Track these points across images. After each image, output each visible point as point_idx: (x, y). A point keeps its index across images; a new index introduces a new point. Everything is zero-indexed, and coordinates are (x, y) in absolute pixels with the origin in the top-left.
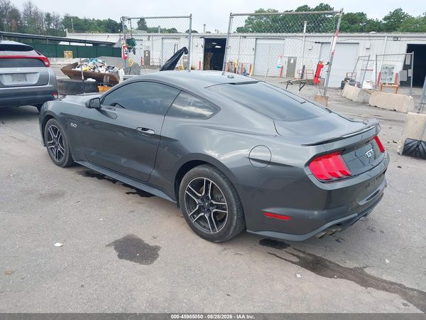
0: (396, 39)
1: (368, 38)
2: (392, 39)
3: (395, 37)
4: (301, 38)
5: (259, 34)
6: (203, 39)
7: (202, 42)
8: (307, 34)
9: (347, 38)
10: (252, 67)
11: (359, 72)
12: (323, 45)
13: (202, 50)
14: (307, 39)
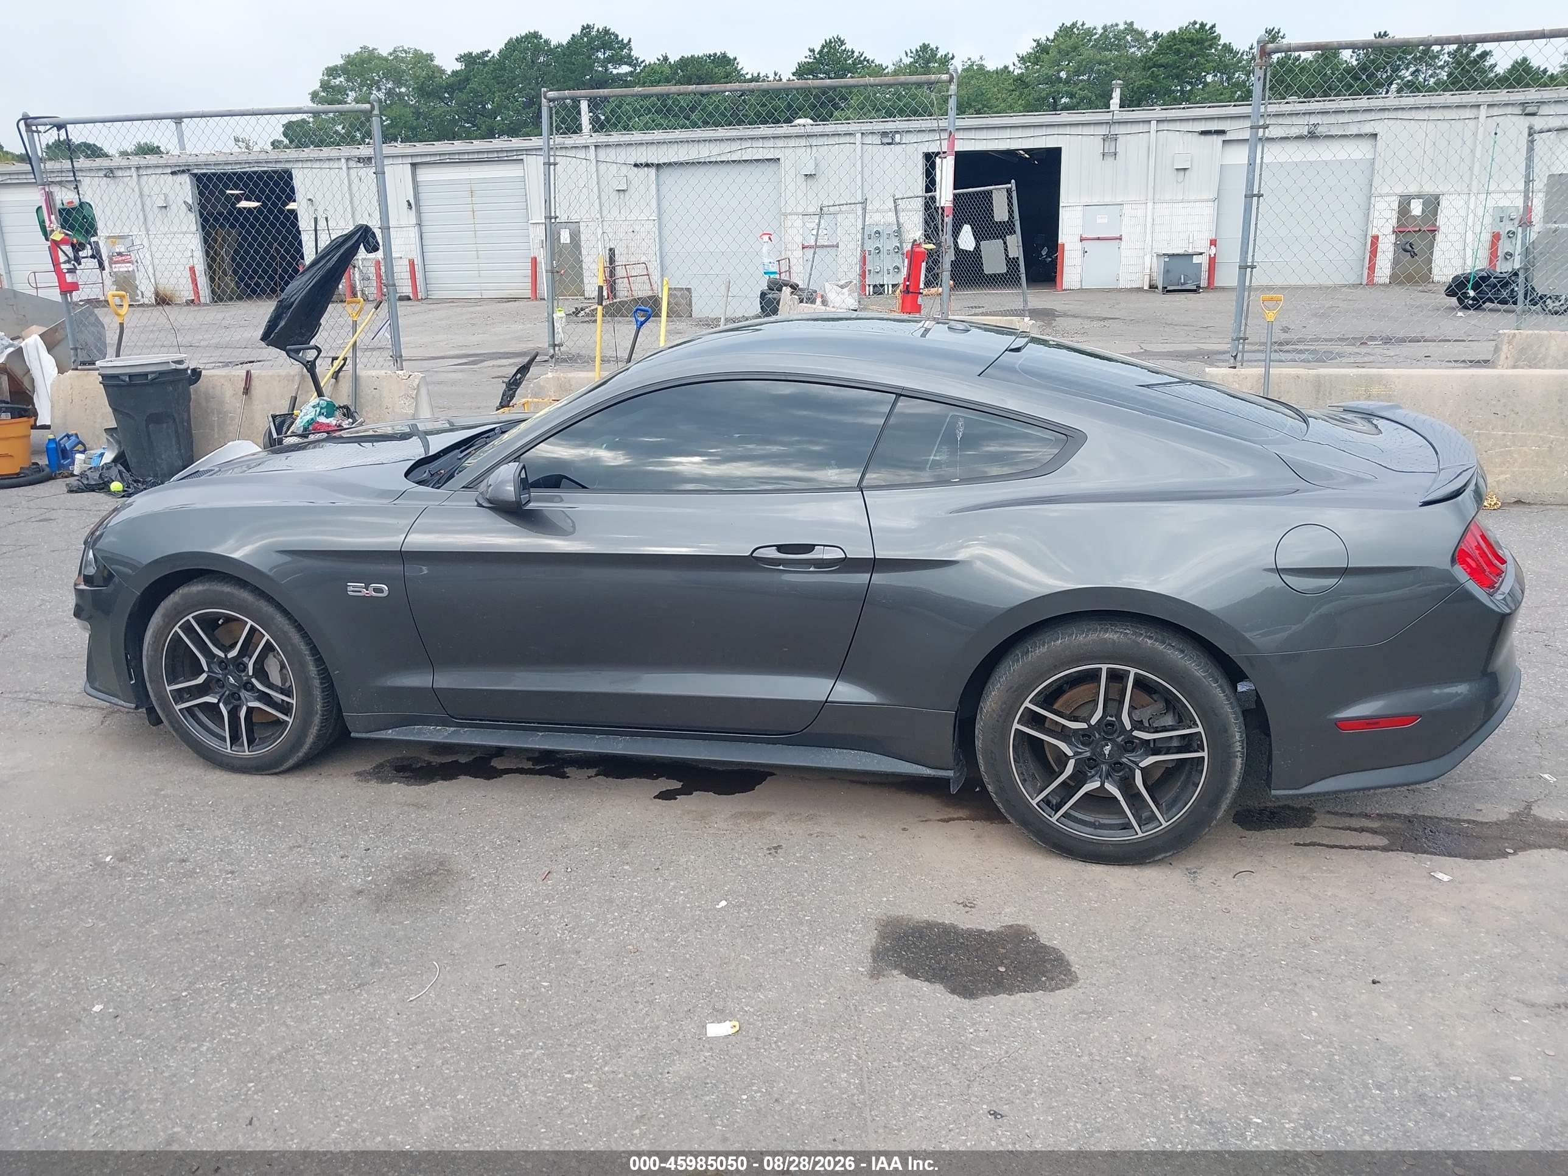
0: (888, 138)
1: (803, 142)
2: (877, 139)
3: (884, 134)
4: (581, 154)
5: (420, 147)
6: (185, 179)
7: (184, 190)
8: (600, 138)
9: (735, 146)
10: (418, 268)
11: (796, 255)
12: (665, 173)
13: (190, 223)
14: (602, 154)
